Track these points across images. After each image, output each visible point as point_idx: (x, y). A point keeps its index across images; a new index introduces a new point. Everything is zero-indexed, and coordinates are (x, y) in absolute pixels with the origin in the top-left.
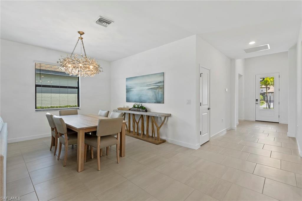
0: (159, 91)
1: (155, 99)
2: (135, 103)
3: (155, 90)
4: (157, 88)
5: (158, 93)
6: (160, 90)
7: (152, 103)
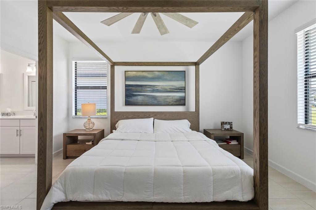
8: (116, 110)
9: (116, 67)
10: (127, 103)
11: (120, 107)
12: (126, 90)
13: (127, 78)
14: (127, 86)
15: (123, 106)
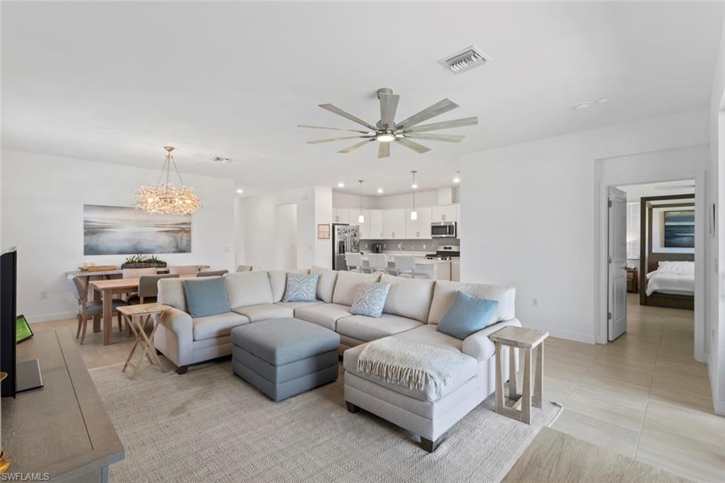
0: (182, 236)
1: (174, 247)
2: (133, 255)
3: (176, 235)
4: (180, 231)
5: (181, 239)
6: (185, 235)
7: (168, 252)
8: (654, 251)
9: (654, 209)
10: (667, 245)
11: (658, 247)
12: (666, 231)
13: (666, 219)
14: (666, 227)
15: (661, 247)
